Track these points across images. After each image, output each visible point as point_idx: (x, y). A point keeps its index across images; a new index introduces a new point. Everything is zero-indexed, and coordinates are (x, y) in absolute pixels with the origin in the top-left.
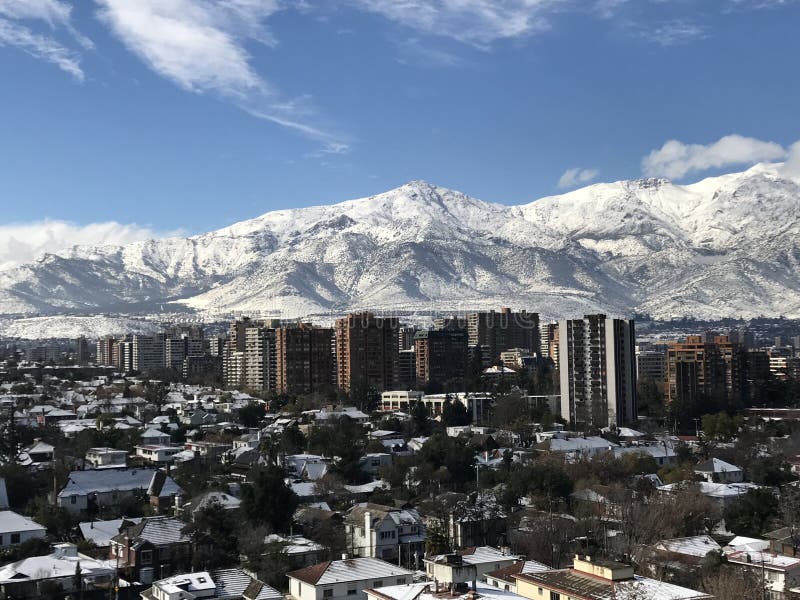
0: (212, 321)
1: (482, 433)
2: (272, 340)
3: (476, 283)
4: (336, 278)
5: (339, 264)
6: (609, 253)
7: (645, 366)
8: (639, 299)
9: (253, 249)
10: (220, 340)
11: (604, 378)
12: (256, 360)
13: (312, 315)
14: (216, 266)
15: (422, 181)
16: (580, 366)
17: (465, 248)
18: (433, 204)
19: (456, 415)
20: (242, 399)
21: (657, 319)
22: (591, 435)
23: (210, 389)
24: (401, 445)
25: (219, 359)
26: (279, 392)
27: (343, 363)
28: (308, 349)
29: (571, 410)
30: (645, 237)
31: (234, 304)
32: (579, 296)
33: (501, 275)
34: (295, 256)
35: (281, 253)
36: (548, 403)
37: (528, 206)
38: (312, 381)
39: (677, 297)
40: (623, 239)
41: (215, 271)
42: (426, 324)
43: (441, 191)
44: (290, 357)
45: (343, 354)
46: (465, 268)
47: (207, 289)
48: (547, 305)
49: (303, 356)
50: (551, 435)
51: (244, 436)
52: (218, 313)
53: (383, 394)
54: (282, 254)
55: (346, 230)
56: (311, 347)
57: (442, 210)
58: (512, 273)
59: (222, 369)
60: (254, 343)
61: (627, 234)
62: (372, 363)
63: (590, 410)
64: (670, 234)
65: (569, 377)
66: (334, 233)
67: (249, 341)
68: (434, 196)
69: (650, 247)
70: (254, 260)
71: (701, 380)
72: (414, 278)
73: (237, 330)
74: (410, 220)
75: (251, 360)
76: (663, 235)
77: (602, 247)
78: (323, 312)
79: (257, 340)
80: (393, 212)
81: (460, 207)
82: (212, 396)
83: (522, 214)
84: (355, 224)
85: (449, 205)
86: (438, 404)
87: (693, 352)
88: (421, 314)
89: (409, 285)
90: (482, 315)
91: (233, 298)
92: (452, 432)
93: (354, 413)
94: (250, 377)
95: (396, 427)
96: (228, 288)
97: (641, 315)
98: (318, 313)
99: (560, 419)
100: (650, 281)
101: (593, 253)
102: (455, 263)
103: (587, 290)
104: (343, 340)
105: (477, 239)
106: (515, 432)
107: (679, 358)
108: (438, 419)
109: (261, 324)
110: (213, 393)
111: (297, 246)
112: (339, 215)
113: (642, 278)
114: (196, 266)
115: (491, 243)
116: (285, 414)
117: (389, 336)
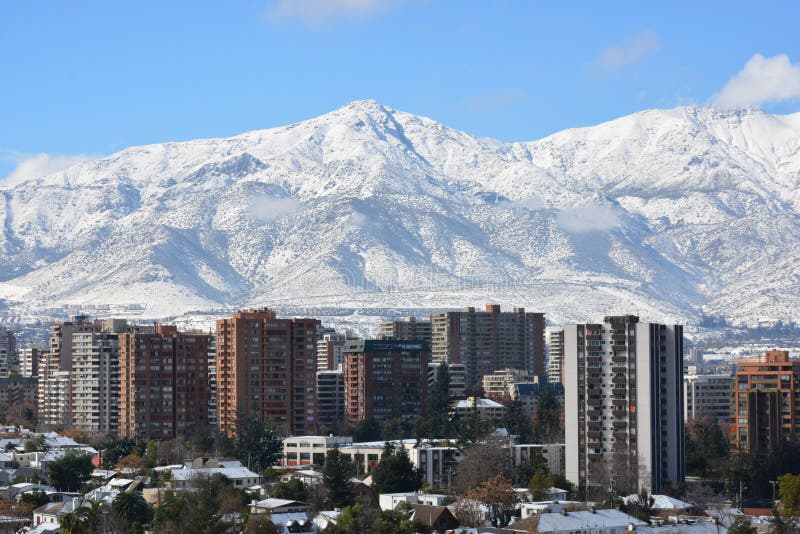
0: (33, 321)
1: (435, 504)
2: (114, 353)
3: (455, 264)
4: (231, 254)
5: (237, 232)
6: (665, 220)
7: (706, 398)
8: (709, 293)
9: (99, 207)
10: (35, 351)
11: (634, 417)
12: (89, 384)
13: (191, 313)
14: (41, 234)
15: (371, 101)
16: (597, 398)
17: (438, 209)
18: (389, 137)
19: (396, 474)
20: (59, 445)
21: (736, 323)
22: (607, 507)
23: (12, 429)
24: (301, 523)
25: (33, 382)
26: (122, 434)
27: (226, 390)
28: (170, 368)
29: (581, 468)
30: (720, 195)
31: (68, 294)
32: (617, 287)
33: (495, 253)
34: (166, 219)
35: (144, 214)
36: (545, 455)
37: (538, 143)
38: (174, 418)
39: (768, 290)
40: (686, 197)
41: (38, 242)
42: (372, 329)
43: (401, 118)
44: (140, 380)
45: (225, 375)
46: (437, 241)
47: (26, 270)
48: (566, 300)
49: (161, 378)
50: (542, 507)
51: (51, 506)
52: (42, 309)
53: (286, 441)
54: (146, 215)
55: (250, 178)
56: (174, 365)
57: (402, 147)
58: (513, 250)
59: (37, 397)
60: (85, 357)
61: (693, 189)
62: (271, 390)
63: (610, 468)
64: (757, 190)
65: (579, 414)
66: (230, 182)
67: (78, 353)
68: (391, 125)
69: (729, 212)
70: (102, 224)
71: (787, 421)
72: (355, 255)
73: (60, 335)
74: (350, 163)
75: (80, 384)
76: (749, 192)
77: (653, 210)
78: (207, 309)
79: (90, 353)
80: (325, 149)
81: (431, 142)
82: (13, 441)
83: (529, 156)
84: (264, 167)
85: (415, 139)
86: (372, 457)
87: (775, 376)
88: (366, 312)
89: (348, 266)
90: (454, 317)
91: (65, 284)
92: (387, 502)
93: (235, 471)
94: (78, 410)
95: (298, 495)
96: (59, 268)
97: (712, 318)
98: (201, 309)
99: (561, 482)
100: (727, 264)
101: (641, 220)
102: (422, 232)
103: (628, 277)
104: (226, 354)
105: (458, 194)
106: (484, 501)
107: (754, 386)
108: (368, 481)
109: (97, 327)
110: (16, 435)
111: (170, 203)
112: (238, 153)
113: (715, 258)
114: (9, 233)
115: (479, 201)
116: (125, 471)
117: (301, 347)
